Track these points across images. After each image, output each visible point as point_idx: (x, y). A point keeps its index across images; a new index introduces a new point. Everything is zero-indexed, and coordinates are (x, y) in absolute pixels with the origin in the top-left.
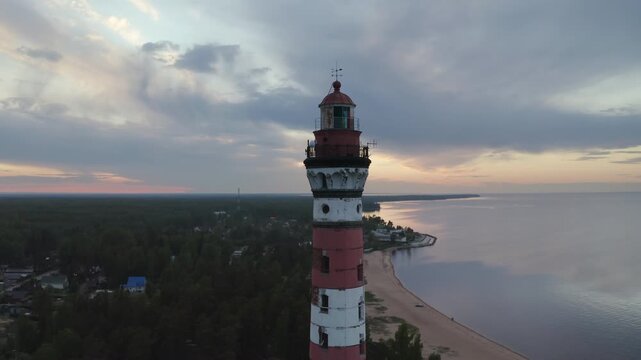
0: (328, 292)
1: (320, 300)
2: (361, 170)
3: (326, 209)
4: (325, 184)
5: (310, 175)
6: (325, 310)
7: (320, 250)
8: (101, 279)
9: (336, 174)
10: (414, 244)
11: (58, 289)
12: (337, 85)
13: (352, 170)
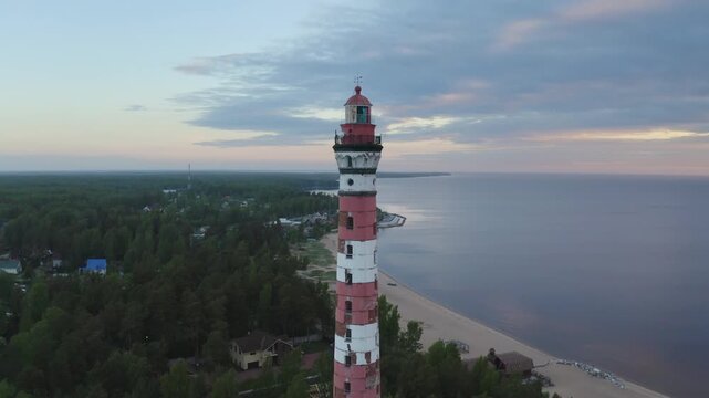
0: (352, 243)
1: (346, 249)
2: (377, 154)
3: (351, 182)
4: (350, 164)
5: (338, 158)
6: (349, 256)
7: (346, 213)
8: (57, 263)
9: (359, 156)
10: (382, 224)
11: (11, 274)
12: (358, 90)
13: (371, 154)
